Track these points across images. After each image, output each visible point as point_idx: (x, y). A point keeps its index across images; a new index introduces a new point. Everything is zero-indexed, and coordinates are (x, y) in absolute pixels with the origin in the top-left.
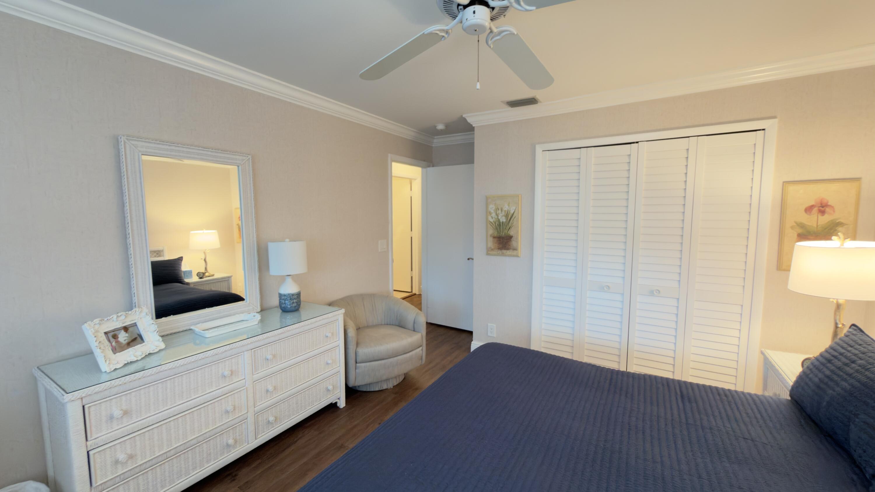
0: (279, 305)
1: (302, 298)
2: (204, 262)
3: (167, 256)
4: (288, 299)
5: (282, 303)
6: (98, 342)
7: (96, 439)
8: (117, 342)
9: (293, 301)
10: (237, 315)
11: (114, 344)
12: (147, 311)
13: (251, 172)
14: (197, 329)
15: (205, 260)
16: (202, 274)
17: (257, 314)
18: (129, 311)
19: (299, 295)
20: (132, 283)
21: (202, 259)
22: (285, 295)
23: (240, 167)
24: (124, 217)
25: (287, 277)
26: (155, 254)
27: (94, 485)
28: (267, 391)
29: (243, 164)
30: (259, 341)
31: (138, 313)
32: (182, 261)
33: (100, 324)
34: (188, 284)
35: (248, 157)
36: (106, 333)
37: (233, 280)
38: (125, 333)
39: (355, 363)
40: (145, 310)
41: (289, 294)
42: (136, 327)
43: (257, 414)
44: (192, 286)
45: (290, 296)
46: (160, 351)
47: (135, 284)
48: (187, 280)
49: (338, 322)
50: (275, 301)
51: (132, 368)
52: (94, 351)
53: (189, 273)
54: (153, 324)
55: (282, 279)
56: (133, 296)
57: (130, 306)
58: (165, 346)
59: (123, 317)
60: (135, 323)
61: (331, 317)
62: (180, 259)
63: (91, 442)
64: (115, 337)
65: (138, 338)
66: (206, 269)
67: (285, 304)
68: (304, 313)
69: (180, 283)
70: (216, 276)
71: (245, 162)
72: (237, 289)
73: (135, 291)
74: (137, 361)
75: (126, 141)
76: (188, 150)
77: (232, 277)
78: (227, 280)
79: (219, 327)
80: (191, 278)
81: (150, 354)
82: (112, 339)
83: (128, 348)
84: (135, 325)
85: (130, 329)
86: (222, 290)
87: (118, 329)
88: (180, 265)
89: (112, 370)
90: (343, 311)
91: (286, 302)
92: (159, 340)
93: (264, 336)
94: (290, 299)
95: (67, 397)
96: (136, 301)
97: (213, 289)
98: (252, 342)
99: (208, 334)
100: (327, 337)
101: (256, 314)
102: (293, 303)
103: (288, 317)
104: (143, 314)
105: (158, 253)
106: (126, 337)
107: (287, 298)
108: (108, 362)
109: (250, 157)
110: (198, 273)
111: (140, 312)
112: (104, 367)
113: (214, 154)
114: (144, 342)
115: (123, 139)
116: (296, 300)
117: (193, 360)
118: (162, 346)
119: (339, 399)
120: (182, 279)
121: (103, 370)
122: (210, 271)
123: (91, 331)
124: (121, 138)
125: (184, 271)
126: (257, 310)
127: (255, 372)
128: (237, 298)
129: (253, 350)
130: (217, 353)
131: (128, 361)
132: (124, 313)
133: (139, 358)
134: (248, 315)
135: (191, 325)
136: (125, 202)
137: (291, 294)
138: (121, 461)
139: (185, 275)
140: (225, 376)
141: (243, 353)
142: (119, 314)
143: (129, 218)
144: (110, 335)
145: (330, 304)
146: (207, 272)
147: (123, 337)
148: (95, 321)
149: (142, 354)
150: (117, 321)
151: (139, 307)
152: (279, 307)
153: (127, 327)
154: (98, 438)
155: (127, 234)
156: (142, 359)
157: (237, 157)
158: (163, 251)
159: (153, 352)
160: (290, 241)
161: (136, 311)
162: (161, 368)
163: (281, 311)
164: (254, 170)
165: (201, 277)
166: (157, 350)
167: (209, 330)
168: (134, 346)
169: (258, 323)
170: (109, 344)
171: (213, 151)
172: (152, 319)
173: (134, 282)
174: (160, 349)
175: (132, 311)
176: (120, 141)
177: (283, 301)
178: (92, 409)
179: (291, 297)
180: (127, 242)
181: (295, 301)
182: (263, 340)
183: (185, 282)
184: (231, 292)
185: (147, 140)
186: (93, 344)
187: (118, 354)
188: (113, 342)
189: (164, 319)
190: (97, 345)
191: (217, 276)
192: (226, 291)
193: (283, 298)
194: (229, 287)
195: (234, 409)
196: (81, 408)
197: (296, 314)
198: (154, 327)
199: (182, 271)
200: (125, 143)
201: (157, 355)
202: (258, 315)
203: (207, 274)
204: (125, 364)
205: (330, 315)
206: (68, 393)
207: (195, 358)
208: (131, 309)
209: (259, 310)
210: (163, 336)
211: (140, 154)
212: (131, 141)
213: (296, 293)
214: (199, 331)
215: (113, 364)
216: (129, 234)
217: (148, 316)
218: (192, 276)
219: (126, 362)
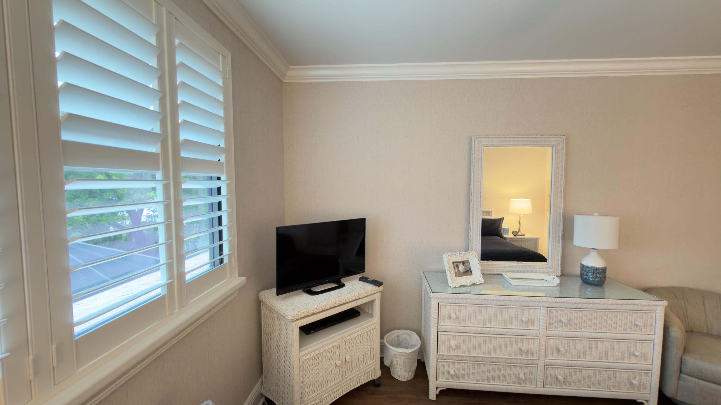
0: (581, 275)
1: (608, 274)
2: (518, 223)
3: (494, 216)
4: (591, 272)
5: (584, 274)
6: (449, 267)
7: (442, 326)
8: (458, 270)
9: (596, 275)
10: (538, 274)
11: (456, 270)
12: (476, 254)
13: (564, 150)
14: (507, 275)
15: (519, 222)
16: (516, 233)
17: (557, 277)
18: (466, 252)
19: (604, 270)
20: (470, 234)
21: (517, 221)
22: (587, 267)
23: (554, 148)
24: (470, 189)
25: (591, 250)
26: (487, 214)
27: (439, 353)
28: (559, 350)
29: (557, 145)
30: (555, 302)
31: (471, 254)
32: (503, 221)
33: (451, 256)
34: (505, 238)
35: (562, 137)
36: (453, 263)
37: (540, 241)
38: (462, 265)
39: (679, 372)
40: (475, 253)
41: (592, 267)
42: (468, 263)
43: (547, 366)
44: (508, 240)
45: (593, 269)
46: (481, 284)
47: (471, 234)
48: (505, 236)
49: (656, 313)
50: (578, 271)
51: (464, 290)
52: (446, 272)
53: (507, 231)
54: (478, 264)
55: (586, 251)
56: (470, 242)
57: (467, 249)
58: (484, 282)
59: (462, 255)
60: (469, 260)
61: (645, 305)
62: (502, 219)
63: (440, 326)
64: (457, 266)
65: (469, 271)
66: (519, 229)
67: (587, 275)
68: (608, 290)
69: (500, 237)
70: (526, 236)
71: (560, 142)
72: (542, 250)
73: (471, 239)
74: (467, 286)
75: (476, 139)
76: (514, 139)
77: (540, 239)
78: (535, 240)
79: (523, 279)
80: (508, 234)
81: (474, 284)
82: (456, 268)
83: (463, 276)
84: (468, 262)
85: (466, 264)
86: (530, 249)
87: (459, 262)
88: (502, 224)
89: (454, 287)
90: (665, 303)
91: (588, 274)
92: (480, 276)
93: (561, 300)
94: (593, 273)
95: (432, 295)
96: (471, 245)
97: (524, 246)
98: (549, 301)
99: (513, 282)
100: (637, 325)
101: (555, 277)
102: (596, 277)
103: (588, 290)
104: (474, 256)
105: (489, 213)
106: (463, 268)
107: (589, 271)
108: (452, 281)
109: (564, 137)
110: (513, 231)
111: (472, 254)
112: (450, 284)
113: (533, 139)
114: (472, 275)
115: (474, 138)
116: (600, 275)
117: (500, 299)
118: (482, 281)
119: (646, 401)
120: (502, 234)
121: (450, 286)
122: (522, 231)
123: (447, 259)
124: (473, 138)
125: (504, 229)
126: (557, 274)
127: (549, 329)
128: (541, 259)
129: (549, 309)
130: (518, 300)
131: (462, 284)
132: (463, 252)
133: (468, 285)
134: (548, 276)
135: (502, 272)
136: (471, 180)
137: (595, 267)
138: (452, 347)
139: (504, 231)
140: (522, 321)
141: (539, 308)
142: (461, 253)
143: (472, 190)
144: (455, 264)
145: (646, 290)
146: (520, 232)
147: (461, 268)
148: (449, 253)
149: (470, 282)
150: (459, 256)
151: (472, 250)
152: (580, 277)
153: (464, 262)
154: (443, 326)
155: (471, 200)
156: (470, 286)
157: (553, 139)
158: (491, 212)
159: (476, 283)
160: (600, 215)
161: (470, 253)
162: (480, 297)
163: (582, 281)
164: (567, 148)
165: (515, 235)
166: (478, 283)
167: (515, 279)
168: (466, 276)
169: (557, 286)
170: (454, 270)
171: (532, 137)
172: (479, 260)
173: (471, 233)
174: (481, 283)
175: (468, 252)
176: (472, 140)
177: (585, 273)
178: (442, 307)
179: (595, 270)
180: (470, 206)
181: (598, 275)
182: (559, 303)
183: (504, 237)
184: (537, 252)
185: (488, 137)
186: (447, 268)
187: (457, 278)
188: (456, 269)
189: (485, 262)
190: (448, 269)
191: (528, 236)
192: (533, 250)
193: (585, 269)
194: (536, 247)
195: (528, 351)
196: (438, 303)
197: (598, 289)
198: (479, 266)
199: (502, 228)
200: (475, 140)
201: (479, 286)
202: (558, 279)
203: (519, 233)
204: (461, 286)
205: (644, 303)
206: (433, 293)
207: (502, 298)
208: (467, 251)
209: (559, 274)
210: (484, 274)
211: (483, 146)
212: (478, 139)
213: (601, 268)
214: (508, 278)
215: (455, 284)
216: (471, 201)
217: (476, 258)
218: (509, 233)
219: (461, 285)
